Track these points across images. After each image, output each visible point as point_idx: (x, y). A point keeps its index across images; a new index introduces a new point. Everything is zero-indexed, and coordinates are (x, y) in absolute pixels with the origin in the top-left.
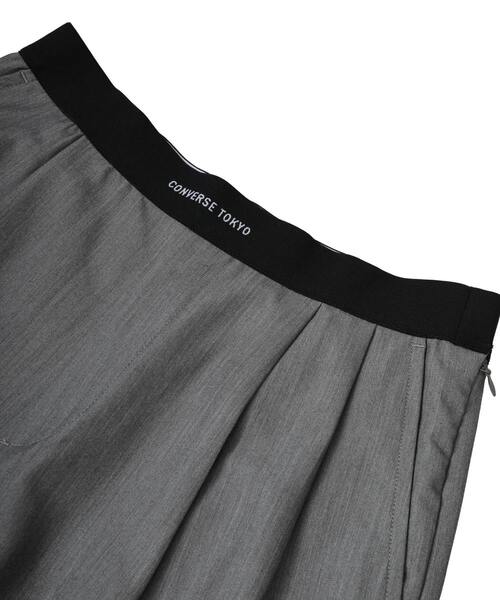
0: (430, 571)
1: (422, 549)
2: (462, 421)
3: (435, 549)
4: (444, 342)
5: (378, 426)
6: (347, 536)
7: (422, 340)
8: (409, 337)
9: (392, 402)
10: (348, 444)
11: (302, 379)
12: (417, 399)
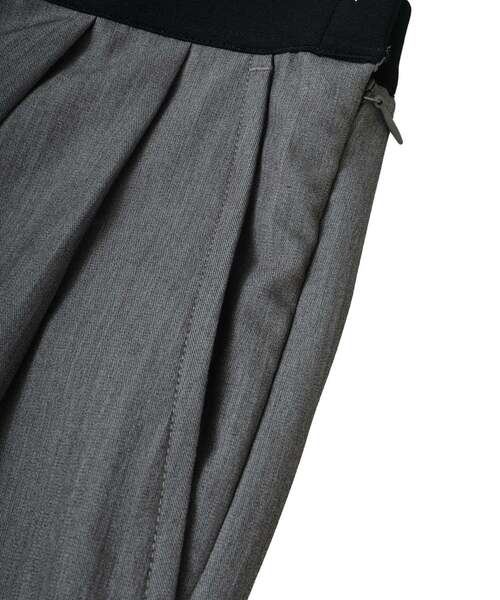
0: (260, 434)
1: (245, 397)
2: (334, 181)
3: (273, 398)
4: (300, 54)
5: (179, 202)
6: (102, 372)
7: (267, 59)
8: (246, 56)
9: (208, 162)
10: (127, 233)
11: (50, 140)
12: (250, 152)
